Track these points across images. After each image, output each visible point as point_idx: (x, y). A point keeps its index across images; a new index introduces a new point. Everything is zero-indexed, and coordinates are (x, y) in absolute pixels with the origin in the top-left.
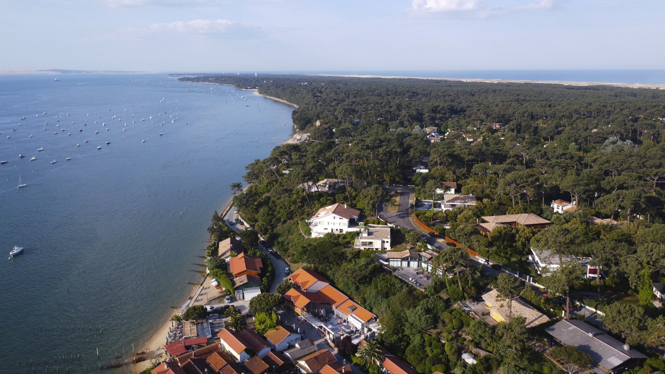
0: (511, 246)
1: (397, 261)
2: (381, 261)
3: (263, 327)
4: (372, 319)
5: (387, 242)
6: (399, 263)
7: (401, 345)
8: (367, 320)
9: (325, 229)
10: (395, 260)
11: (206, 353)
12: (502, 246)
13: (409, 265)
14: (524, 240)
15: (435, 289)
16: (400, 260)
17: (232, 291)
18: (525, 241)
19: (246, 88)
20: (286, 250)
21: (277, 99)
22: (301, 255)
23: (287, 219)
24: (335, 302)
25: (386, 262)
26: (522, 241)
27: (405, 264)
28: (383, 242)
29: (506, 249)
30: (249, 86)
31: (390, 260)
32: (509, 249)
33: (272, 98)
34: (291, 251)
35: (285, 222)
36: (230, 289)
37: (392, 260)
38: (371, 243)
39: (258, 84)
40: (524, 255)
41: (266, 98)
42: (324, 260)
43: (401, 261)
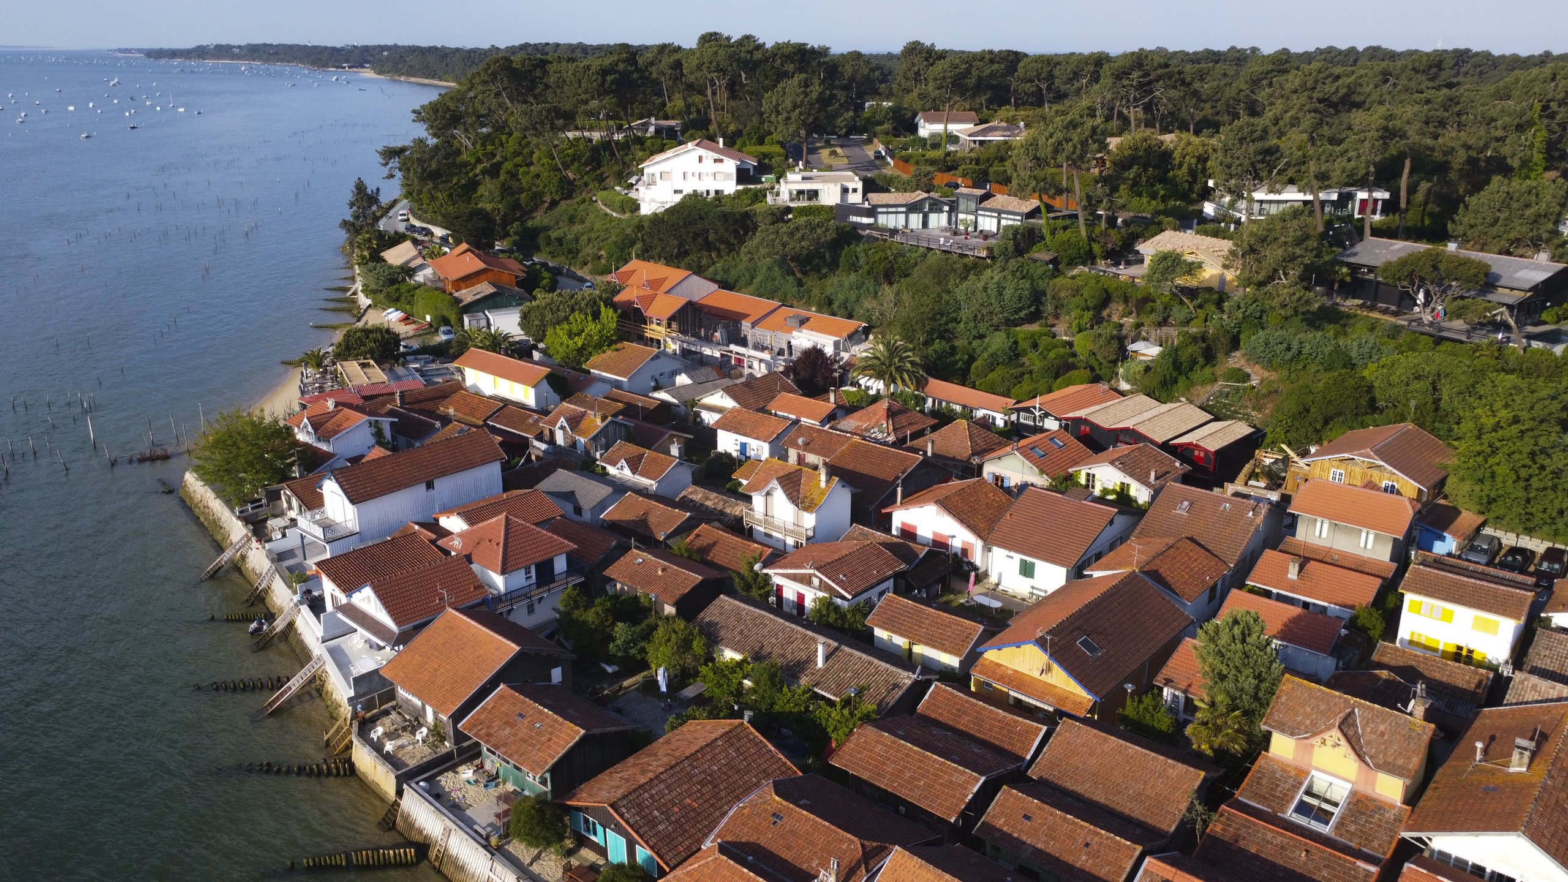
0: (1163, 180)
1: (897, 213)
2: (854, 219)
3: (580, 344)
4: (856, 332)
5: (855, 190)
6: (902, 217)
7: (956, 362)
8: (845, 335)
9: (676, 192)
10: (890, 210)
11: (433, 399)
12: (1144, 179)
13: (925, 224)
14: (1194, 161)
15: (1017, 246)
16: (904, 209)
17: (453, 318)
18: (1196, 165)
19: (338, 67)
20: (573, 253)
21: (427, 81)
22: (622, 250)
23: (557, 198)
24: (745, 316)
25: (868, 216)
26: (1190, 165)
27: (915, 220)
28: (845, 190)
29: (1152, 185)
30: (347, 61)
31: (880, 210)
32: (1159, 186)
33: (413, 79)
34: (589, 250)
35: (554, 204)
36: (446, 313)
37: (885, 210)
38: (814, 194)
39: (371, 59)
40: (1192, 202)
41: (395, 81)
42: (695, 238)
43: (907, 213)
